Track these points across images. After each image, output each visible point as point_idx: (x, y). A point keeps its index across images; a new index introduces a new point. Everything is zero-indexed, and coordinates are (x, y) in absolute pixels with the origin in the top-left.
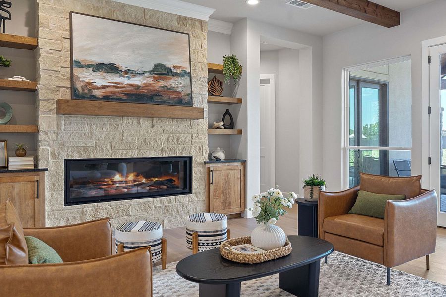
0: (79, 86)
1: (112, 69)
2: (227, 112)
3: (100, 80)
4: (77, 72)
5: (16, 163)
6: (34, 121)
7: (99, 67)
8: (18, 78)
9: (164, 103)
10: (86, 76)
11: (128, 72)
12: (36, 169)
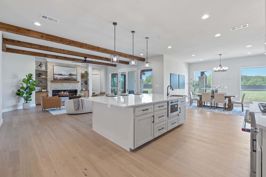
0: (55, 78)
1: (61, 75)
2: (86, 81)
3: (59, 77)
4: (54, 75)
5: (43, 91)
6: (47, 84)
7: (58, 75)
8: (44, 77)
9: (71, 80)
10: (56, 76)
11: (64, 75)
12: (47, 92)
